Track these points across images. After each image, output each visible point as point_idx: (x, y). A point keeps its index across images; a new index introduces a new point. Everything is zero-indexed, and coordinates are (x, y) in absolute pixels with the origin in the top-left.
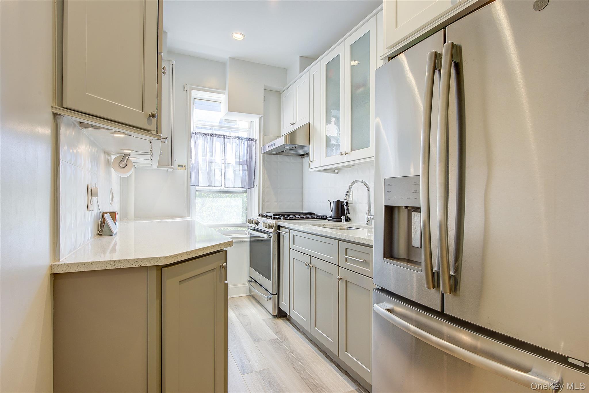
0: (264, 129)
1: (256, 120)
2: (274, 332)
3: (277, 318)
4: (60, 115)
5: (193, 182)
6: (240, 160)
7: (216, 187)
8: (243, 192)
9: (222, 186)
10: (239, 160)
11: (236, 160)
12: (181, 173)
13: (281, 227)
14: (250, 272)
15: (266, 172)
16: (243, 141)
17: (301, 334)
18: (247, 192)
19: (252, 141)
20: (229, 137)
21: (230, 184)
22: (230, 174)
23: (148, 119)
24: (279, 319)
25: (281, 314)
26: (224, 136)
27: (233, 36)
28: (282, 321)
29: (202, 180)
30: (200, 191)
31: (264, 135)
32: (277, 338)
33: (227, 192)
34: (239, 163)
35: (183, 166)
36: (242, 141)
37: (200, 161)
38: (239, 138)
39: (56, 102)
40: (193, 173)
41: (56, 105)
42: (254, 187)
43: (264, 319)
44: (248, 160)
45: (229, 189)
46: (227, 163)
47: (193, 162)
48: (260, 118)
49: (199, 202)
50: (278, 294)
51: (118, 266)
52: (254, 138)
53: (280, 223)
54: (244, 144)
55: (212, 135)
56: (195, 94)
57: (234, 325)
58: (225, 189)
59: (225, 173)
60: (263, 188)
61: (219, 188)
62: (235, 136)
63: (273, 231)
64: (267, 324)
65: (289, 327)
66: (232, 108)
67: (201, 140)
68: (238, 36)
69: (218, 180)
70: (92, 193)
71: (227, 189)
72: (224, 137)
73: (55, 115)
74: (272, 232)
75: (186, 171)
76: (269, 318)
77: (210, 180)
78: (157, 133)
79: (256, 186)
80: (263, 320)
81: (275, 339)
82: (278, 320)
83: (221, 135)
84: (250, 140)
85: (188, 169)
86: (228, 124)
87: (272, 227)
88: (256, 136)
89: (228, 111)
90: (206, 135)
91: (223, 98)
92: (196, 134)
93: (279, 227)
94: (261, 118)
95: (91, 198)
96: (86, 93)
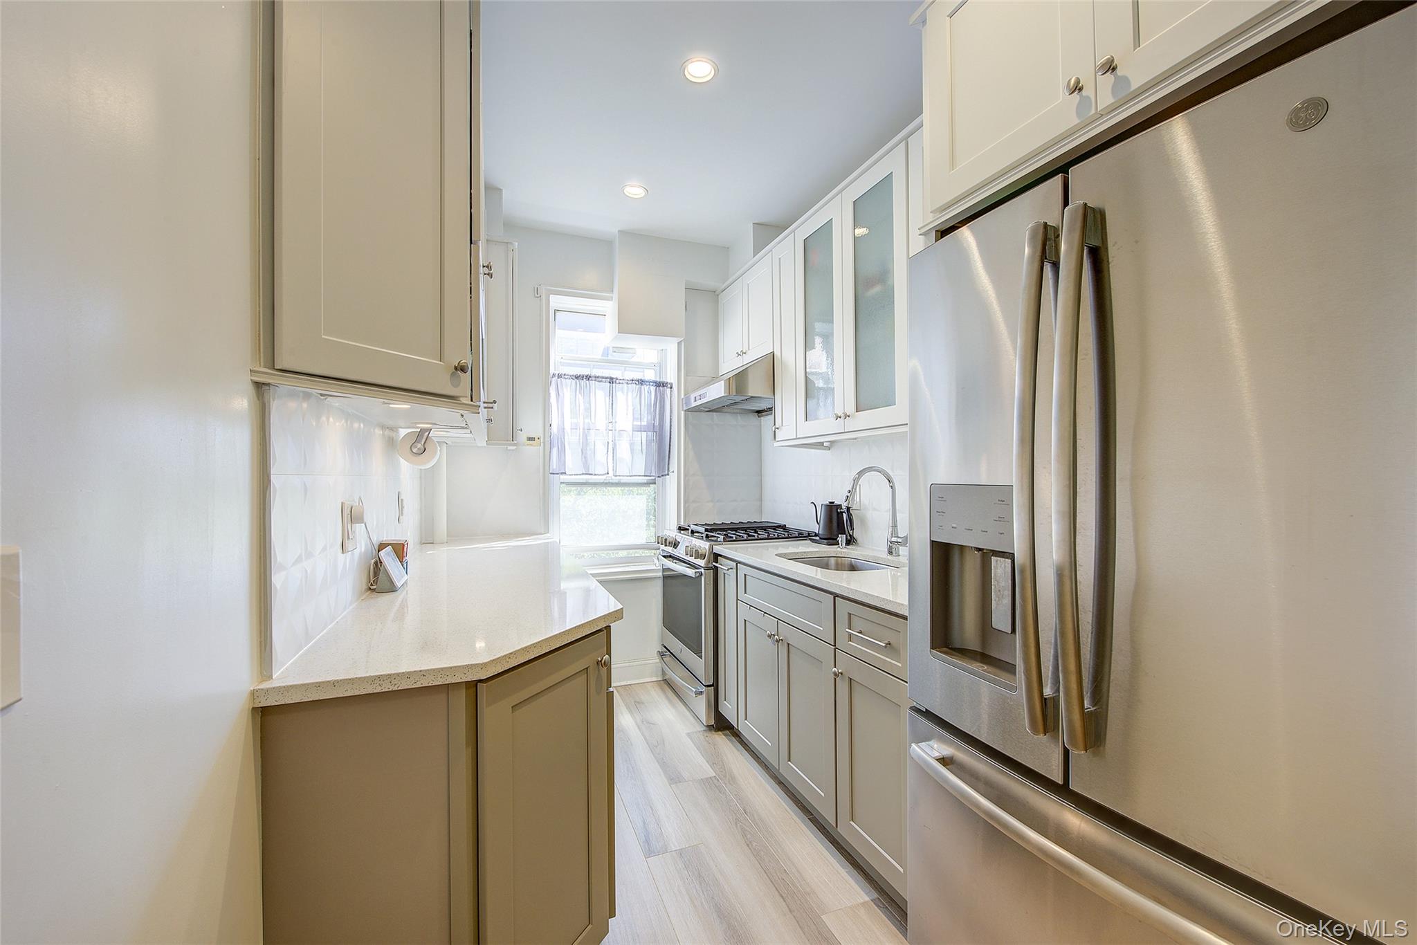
0: (687, 364)
1: (671, 347)
2: (707, 762)
3: (716, 731)
4: (269, 384)
5: (555, 467)
6: (643, 423)
7: (597, 475)
8: (648, 484)
9: (608, 473)
10: (639, 423)
11: (635, 423)
12: (532, 451)
13: (721, 556)
14: (662, 637)
15: (690, 446)
16: (647, 387)
17: (760, 768)
18: (655, 483)
19: (663, 386)
20: (621, 381)
21: (623, 470)
22: (624, 450)
23: (453, 374)
24: (717, 733)
25: (721, 724)
26: (611, 378)
27: (625, 191)
28: (724, 737)
29: (573, 463)
30: (569, 484)
31: (687, 375)
32: (714, 774)
33: (618, 484)
34: (640, 429)
35: (536, 439)
36: (645, 388)
37: (567, 426)
38: (641, 382)
39: (262, 361)
40: (555, 451)
41: (262, 364)
42: (668, 474)
43: (689, 733)
44: (657, 424)
45: (621, 478)
46: (617, 430)
47: (555, 429)
48: (679, 344)
49: (567, 501)
50: (715, 685)
51: (386, 687)
52: (669, 381)
53: (718, 549)
54: (650, 393)
55: (588, 378)
56: (556, 301)
57: (632, 745)
58: (616, 479)
59: (612, 448)
60: (685, 476)
61: (604, 477)
62: (631, 378)
63: (705, 564)
64: (695, 745)
65: (738, 750)
66: (626, 326)
67: (568, 388)
68: (635, 191)
69: (601, 465)
70: (352, 516)
71: (618, 477)
72: (611, 380)
73: (258, 386)
74: (703, 565)
75: (541, 448)
76: (699, 732)
77: (586, 463)
78: (472, 401)
79: (673, 472)
80: (688, 734)
81: (710, 778)
82: (716, 736)
83: (607, 378)
84: (659, 384)
85: (544, 443)
86: (617, 356)
87: (703, 557)
88: (671, 376)
89: (619, 333)
90: (577, 377)
91: (609, 307)
92: (560, 376)
93: (716, 557)
94: (681, 344)
95: (349, 525)
96: (323, 337)
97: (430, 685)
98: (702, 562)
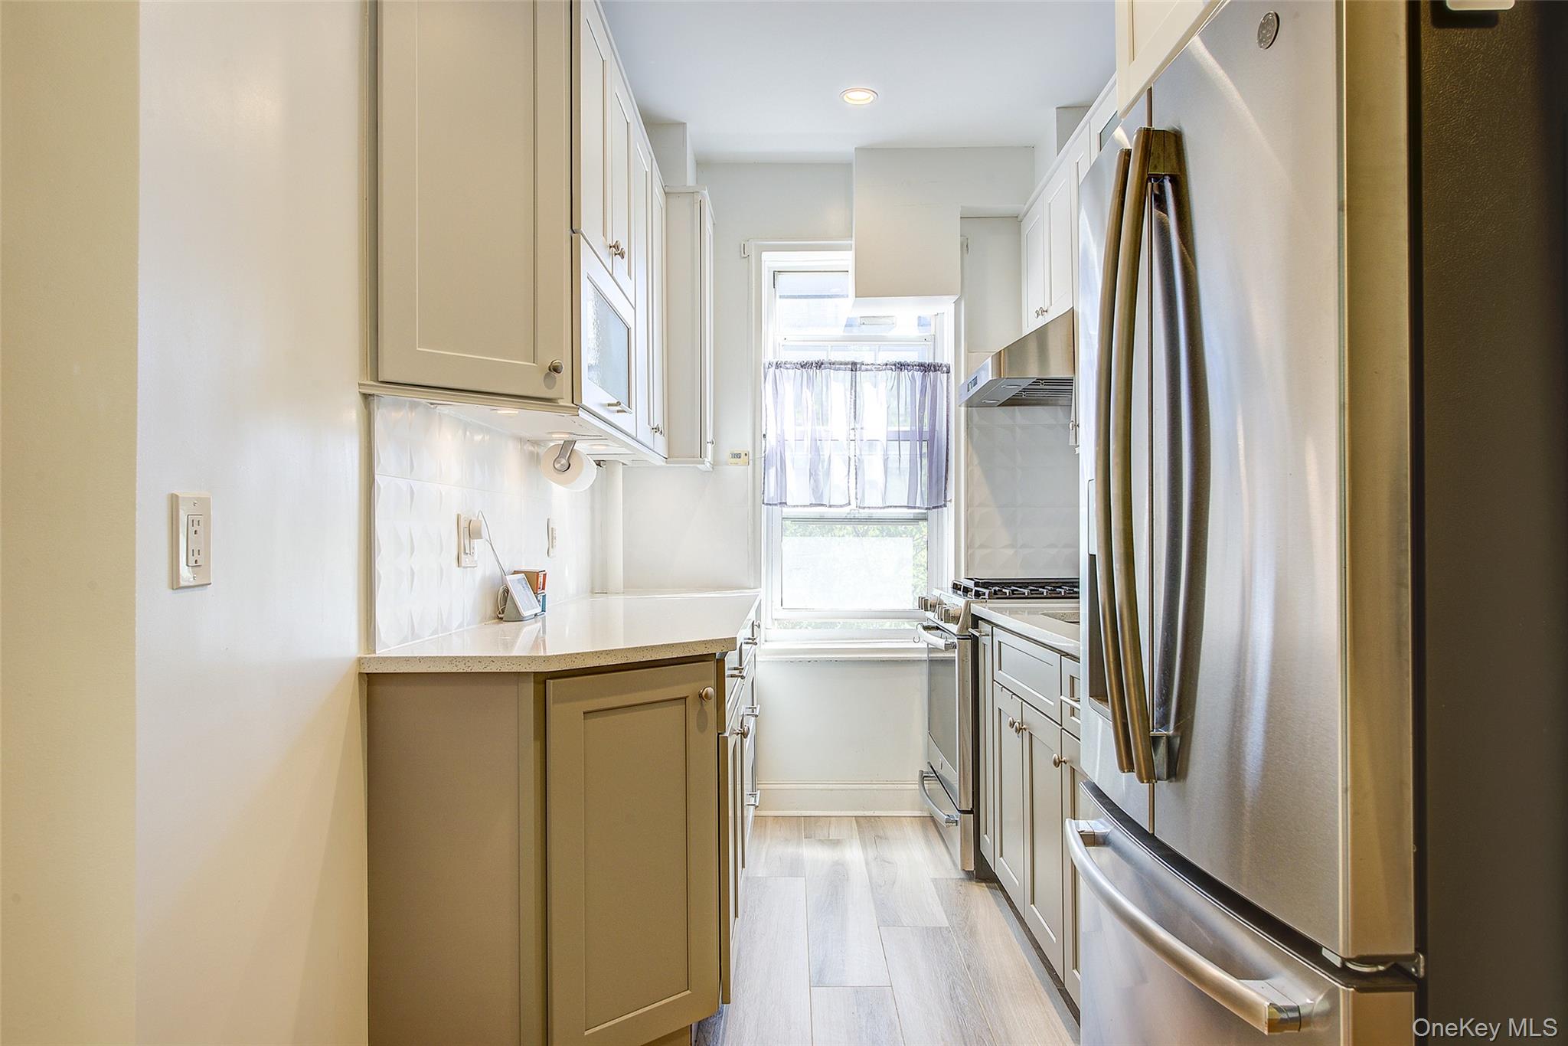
0: (970, 333)
1: (943, 310)
2: (946, 912)
3: (977, 882)
4: (373, 395)
5: (772, 495)
6: (902, 429)
7: (834, 506)
8: (916, 520)
9: (850, 504)
10: (896, 429)
11: (890, 429)
12: (737, 473)
13: (982, 619)
14: (929, 754)
15: (976, 461)
16: (910, 373)
17: (1021, 928)
18: (926, 519)
19: (935, 371)
20: (869, 367)
21: (873, 499)
22: (873, 469)
23: (547, 376)
24: (979, 884)
25: (983, 873)
26: (854, 364)
27: (845, 98)
28: (987, 889)
29: (798, 491)
30: (794, 520)
31: (969, 351)
32: (948, 925)
33: (869, 520)
34: (899, 438)
35: (743, 455)
36: (904, 374)
37: (789, 436)
38: (901, 366)
39: (369, 374)
40: (772, 472)
41: (369, 378)
42: (945, 506)
43: (936, 879)
44: (926, 428)
45: (872, 511)
46: (865, 439)
47: (772, 440)
48: (957, 303)
49: (793, 546)
50: (975, 811)
51: (461, 668)
52: (945, 362)
53: (978, 609)
54: (913, 379)
55: (819, 365)
56: (771, 260)
57: (848, 880)
58: (864, 513)
59: (856, 468)
60: (967, 506)
61: (846, 510)
62: (885, 362)
63: (959, 630)
64: (937, 892)
65: (999, 906)
66: (865, 289)
67: (790, 381)
68: (859, 98)
69: (838, 489)
70: (470, 531)
71: (866, 510)
72: (854, 367)
73: (366, 397)
74: (955, 632)
75: (750, 467)
76: (953, 879)
77: (816, 490)
78: (573, 403)
79: (950, 501)
80: (934, 881)
81: (940, 928)
82: (976, 887)
83: (846, 364)
84: (925, 368)
85: (754, 461)
86: (867, 331)
87: (955, 619)
88: (947, 357)
89: (856, 297)
90: (803, 366)
91: (846, 259)
92: (778, 366)
93: (976, 620)
94: (960, 304)
95: (467, 542)
96: (418, 349)
97: (498, 671)
98: (954, 628)
